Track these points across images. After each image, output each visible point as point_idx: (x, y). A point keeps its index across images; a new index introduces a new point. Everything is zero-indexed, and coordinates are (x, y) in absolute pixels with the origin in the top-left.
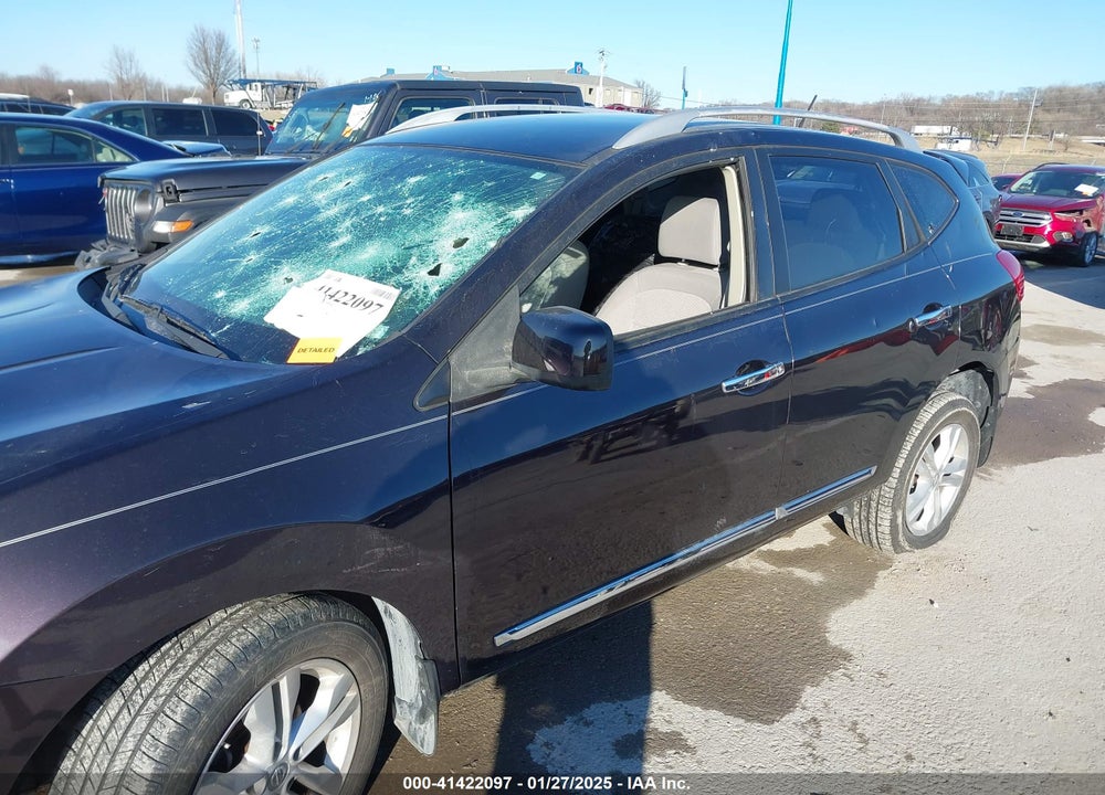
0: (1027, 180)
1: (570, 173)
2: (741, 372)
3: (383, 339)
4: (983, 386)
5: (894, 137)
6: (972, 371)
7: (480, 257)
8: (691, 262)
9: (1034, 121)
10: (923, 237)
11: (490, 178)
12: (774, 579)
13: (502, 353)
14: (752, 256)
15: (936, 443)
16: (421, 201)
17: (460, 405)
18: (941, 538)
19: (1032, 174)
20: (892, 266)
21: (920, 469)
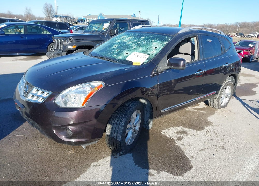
0: (238, 44)
1: (172, 37)
2: (198, 71)
3: (147, 62)
4: (234, 79)
5: (220, 32)
6: (232, 76)
7: (160, 50)
8: (185, 54)
9: (238, 30)
10: (225, 51)
11: (158, 37)
12: (197, 112)
13: (165, 65)
14: (199, 52)
15: (226, 89)
16: (146, 41)
17: (159, 73)
18: (226, 107)
19: (239, 42)
20: (221, 55)
21: (223, 93)
